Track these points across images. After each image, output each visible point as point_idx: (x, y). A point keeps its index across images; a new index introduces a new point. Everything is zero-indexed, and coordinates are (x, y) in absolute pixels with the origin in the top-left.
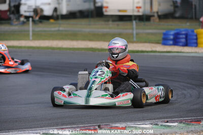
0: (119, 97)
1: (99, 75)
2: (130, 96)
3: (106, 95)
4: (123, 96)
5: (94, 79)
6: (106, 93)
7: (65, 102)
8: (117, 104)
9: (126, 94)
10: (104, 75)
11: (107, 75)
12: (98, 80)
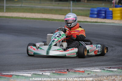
0: (68, 51)
1: (57, 36)
2: (76, 50)
3: (61, 49)
4: (71, 50)
5: (53, 39)
6: (60, 48)
7: (34, 53)
8: (67, 55)
9: (73, 49)
10: (60, 37)
11: (63, 37)
12: (56, 40)
